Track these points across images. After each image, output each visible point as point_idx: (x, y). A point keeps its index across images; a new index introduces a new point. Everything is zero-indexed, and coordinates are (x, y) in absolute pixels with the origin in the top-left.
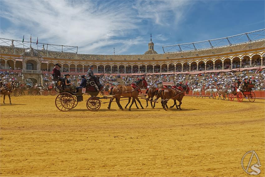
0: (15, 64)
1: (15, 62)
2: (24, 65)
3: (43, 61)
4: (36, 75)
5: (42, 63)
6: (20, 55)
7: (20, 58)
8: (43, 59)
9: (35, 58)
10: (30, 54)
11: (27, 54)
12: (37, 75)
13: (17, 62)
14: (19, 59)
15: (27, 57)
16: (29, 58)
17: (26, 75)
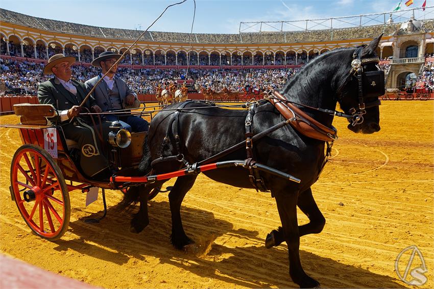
0: (381, 51)
1: (382, 48)
2: (396, 51)
3: (430, 38)
4: (415, 66)
5: (428, 44)
6: (390, 35)
7: (390, 40)
8: (430, 36)
9: (415, 36)
10: (406, 30)
11: (400, 33)
12: (417, 66)
13: (385, 47)
14: (388, 41)
15: (400, 38)
16: (404, 39)
17: (398, 67)
